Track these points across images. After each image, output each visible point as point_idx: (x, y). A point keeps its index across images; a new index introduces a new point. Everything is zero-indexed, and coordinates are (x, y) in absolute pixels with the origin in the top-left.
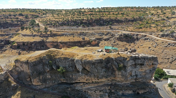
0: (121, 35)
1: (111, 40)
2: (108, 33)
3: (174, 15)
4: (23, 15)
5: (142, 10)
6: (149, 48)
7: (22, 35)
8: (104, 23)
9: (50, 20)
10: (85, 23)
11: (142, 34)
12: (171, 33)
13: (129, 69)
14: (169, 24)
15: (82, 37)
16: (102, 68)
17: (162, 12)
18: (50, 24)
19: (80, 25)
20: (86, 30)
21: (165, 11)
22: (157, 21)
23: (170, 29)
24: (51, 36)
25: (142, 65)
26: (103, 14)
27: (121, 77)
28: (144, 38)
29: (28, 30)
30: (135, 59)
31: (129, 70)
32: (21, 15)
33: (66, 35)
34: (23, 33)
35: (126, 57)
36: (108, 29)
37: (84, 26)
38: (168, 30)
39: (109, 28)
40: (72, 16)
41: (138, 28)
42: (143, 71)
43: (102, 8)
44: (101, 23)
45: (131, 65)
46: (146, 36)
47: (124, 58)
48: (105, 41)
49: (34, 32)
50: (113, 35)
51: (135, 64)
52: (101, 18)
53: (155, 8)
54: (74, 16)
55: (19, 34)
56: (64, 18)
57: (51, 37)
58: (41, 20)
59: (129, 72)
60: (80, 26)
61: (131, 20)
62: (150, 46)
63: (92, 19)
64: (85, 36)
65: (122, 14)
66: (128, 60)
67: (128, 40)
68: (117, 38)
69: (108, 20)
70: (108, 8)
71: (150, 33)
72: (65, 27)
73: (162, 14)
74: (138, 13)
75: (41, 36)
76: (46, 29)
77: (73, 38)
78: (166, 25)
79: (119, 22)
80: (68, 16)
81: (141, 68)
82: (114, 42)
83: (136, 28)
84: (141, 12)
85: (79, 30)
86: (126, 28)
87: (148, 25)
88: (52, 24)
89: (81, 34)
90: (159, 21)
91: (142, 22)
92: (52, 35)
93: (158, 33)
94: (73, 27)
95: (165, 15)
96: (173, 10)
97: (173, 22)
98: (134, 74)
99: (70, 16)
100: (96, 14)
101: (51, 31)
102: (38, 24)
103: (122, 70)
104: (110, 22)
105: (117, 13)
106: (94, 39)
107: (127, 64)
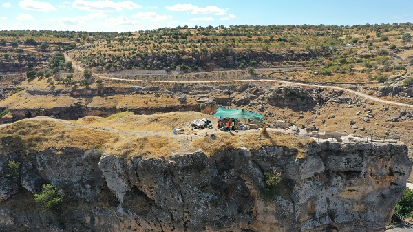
0: (279, 92)
1: (254, 104)
2: (247, 86)
3: (409, 41)
4: (35, 44)
5: (330, 31)
6: (352, 123)
7: (28, 92)
8: (237, 62)
9: (101, 55)
10: (189, 62)
11: (332, 87)
12: (406, 86)
13: (305, 191)
14: (400, 63)
15: (178, 96)
16: (203, 188)
17: (378, 36)
18: (98, 65)
19: (175, 67)
20: (189, 79)
21: (385, 34)
22: (367, 57)
23: (403, 75)
24: (100, 95)
25: (351, 174)
26: (234, 40)
27: (275, 221)
28: (337, 99)
29: (45, 79)
30: (327, 152)
31: (304, 195)
32: (31, 43)
33: (138, 91)
34: (31, 88)
35: (292, 145)
36: (245, 76)
37: (184, 68)
38: (398, 77)
39: (249, 75)
40: (156, 44)
41: (321, 74)
42: (356, 196)
43: (231, 26)
44: (227, 62)
45: (311, 175)
46: (341, 93)
47: (285, 148)
48: (239, 105)
49: (58, 83)
50: (258, 90)
51: (328, 174)
52: (228, 50)
53: (360, 29)
54: (160, 43)
55: (20, 89)
56: (135, 50)
57: (100, 97)
58: (78, 56)
59: (305, 204)
60: (174, 69)
61: (303, 55)
62: (354, 118)
63: (205, 51)
64: (187, 93)
65: (280, 40)
66: (299, 156)
67: (297, 105)
68: (269, 98)
69: (245, 53)
70: (247, 27)
71: (353, 86)
72: (137, 72)
73: (380, 41)
74: (320, 38)
75: (75, 93)
76: (87, 75)
77: (157, 99)
78: (392, 65)
79: (272, 58)
80: (146, 44)
81: (347, 188)
82: (260, 110)
83: (316, 75)
84: (326, 38)
85: (172, 78)
86: (291, 73)
87: (345, 66)
88: (103, 64)
89: (177, 89)
90: (373, 56)
91: (331, 59)
92: (102, 91)
93: (372, 86)
94: (156, 72)
95: (388, 42)
96: (405, 31)
97: (409, 57)
98: (324, 210)
99: (152, 45)
100: (217, 40)
101: (99, 82)
102: (70, 65)
103: (280, 198)
104: (251, 60)
105: (268, 38)
106: (210, 100)
107: (298, 172)
